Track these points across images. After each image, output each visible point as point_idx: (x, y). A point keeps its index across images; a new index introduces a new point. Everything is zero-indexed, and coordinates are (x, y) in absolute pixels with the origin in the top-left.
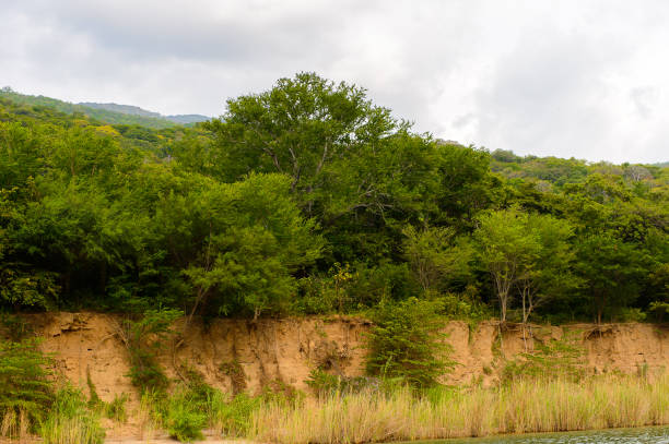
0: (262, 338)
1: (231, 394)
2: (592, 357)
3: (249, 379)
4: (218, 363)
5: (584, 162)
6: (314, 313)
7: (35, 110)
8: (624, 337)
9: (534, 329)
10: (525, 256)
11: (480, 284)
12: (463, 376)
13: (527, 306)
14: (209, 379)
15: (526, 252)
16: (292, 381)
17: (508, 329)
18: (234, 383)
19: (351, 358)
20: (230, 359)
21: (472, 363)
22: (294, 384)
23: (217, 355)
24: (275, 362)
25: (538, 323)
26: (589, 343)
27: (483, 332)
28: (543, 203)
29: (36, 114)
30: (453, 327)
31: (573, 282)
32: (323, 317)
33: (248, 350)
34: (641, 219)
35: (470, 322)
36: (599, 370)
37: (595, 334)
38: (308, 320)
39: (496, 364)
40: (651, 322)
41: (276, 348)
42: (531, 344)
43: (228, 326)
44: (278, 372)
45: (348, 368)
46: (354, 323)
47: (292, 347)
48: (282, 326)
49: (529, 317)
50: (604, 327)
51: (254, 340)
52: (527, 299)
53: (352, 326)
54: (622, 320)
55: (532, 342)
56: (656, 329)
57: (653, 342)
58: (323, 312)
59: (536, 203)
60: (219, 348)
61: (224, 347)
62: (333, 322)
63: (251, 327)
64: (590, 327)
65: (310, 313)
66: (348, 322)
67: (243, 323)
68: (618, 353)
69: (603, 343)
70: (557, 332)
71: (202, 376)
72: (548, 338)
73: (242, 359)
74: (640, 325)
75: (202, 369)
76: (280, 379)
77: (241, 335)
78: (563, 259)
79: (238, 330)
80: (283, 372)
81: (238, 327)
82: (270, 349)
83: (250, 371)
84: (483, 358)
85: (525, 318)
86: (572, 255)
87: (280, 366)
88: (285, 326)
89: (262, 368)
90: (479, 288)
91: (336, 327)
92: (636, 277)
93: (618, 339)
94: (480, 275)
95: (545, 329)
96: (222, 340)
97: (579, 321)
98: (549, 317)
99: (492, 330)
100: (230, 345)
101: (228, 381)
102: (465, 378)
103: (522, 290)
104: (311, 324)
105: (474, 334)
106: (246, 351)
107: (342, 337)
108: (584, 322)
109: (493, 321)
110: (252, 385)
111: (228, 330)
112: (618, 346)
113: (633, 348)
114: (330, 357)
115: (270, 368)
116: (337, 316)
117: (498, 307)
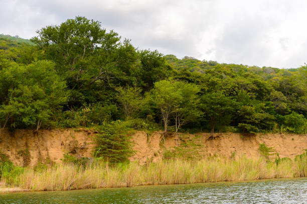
0: (41, 139)
1: (22, 165)
2: (210, 149)
3: (33, 158)
4: (18, 150)
5: (247, 66)
6: (70, 127)
7: (19, 43)
8: (225, 140)
9: (181, 135)
10: (175, 101)
11: (154, 114)
12: (143, 157)
13: (178, 124)
14: (12, 158)
15: (175, 99)
16: (55, 159)
17: (168, 135)
18: (24, 160)
19: (87, 149)
20: (24, 149)
21: (148, 151)
22: (56, 161)
23: (18, 147)
24: (47, 150)
25: (183, 132)
26: (208, 142)
27: (155, 137)
28: (190, 78)
29: (19, 45)
30: (139, 134)
31: (198, 114)
32: (75, 129)
33: (34, 144)
34: (237, 85)
35: (148, 132)
36: (212, 154)
37: (211, 138)
38: (67, 130)
39: (161, 152)
40: (239, 132)
41: (48, 143)
42: (180, 142)
43: (23, 133)
44: (48, 155)
45: (85, 153)
46: (89, 132)
47: (58, 143)
48: (52, 133)
49: (179, 130)
50: (215, 135)
51: (37, 140)
52: (178, 122)
53: (89, 134)
54: (224, 132)
55: (180, 141)
56: (242, 136)
57: (240, 142)
58: (74, 127)
59: (187, 77)
60: (19, 143)
61: (21, 143)
62: (79, 131)
63: (35, 133)
64: (209, 135)
65: (68, 127)
66: (87, 131)
67: (31, 132)
68: (222, 147)
69: (215, 142)
70: (192, 137)
71: (8, 157)
72: (188, 140)
73: (31, 148)
74: (234, 134)
75: (9, 153)
76: (48, 158)
77: (30, 137)
78: (193, 103)
79: (28, 135)
80: (50, 155)
81: (29, 133)
82: (45, 144)
83: (34, 154)
84: (155, 149)
85: (177, 130)
86: (198, 101)
87: (49, 152)
88: (54, 133)
89: (39, 153)
90: (153, 116)
91: (81, 134)
92: (229, 112)
93: (222, 140)
94: (155, 110)
95: (186, 136)
96: (20, 140)
97: (204, 132)
98: (188, 130)
99: (160, 136)
100: (24, 142)
101: (21, 159)
102: (145, 158)
103: (175, 117)
104: (68, 133)
105: (150, 138)
106: (32, 145)
107: (84, 138)
108: (206, 132)
109: (161, 132)
110: (34, 161)
111: (24, 134)
112: (222, 144)
113: (229, 145)
114: (75, 148)
115: (44, 153)
116: (81, 129)
117: (163, 125)
